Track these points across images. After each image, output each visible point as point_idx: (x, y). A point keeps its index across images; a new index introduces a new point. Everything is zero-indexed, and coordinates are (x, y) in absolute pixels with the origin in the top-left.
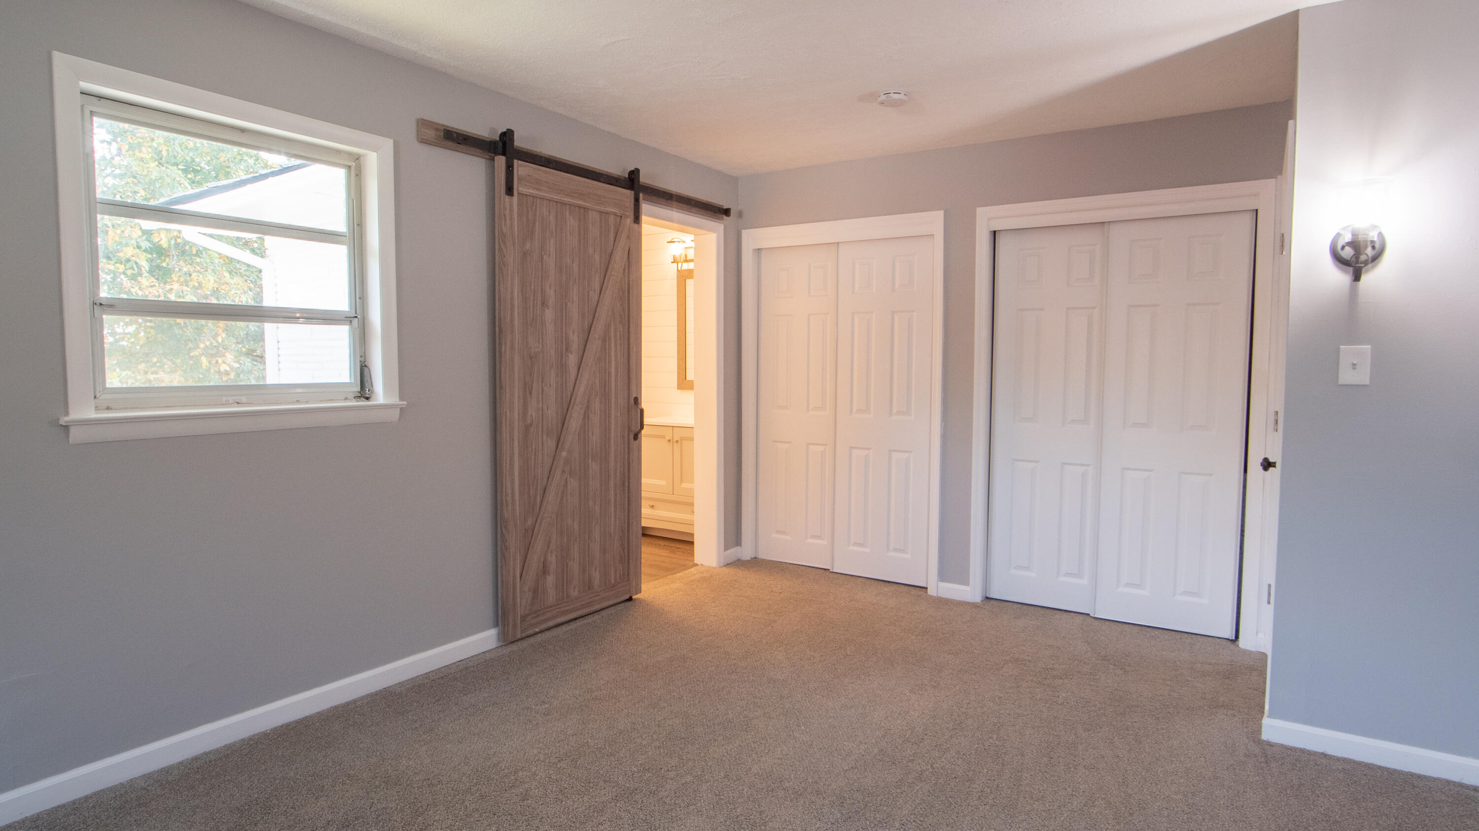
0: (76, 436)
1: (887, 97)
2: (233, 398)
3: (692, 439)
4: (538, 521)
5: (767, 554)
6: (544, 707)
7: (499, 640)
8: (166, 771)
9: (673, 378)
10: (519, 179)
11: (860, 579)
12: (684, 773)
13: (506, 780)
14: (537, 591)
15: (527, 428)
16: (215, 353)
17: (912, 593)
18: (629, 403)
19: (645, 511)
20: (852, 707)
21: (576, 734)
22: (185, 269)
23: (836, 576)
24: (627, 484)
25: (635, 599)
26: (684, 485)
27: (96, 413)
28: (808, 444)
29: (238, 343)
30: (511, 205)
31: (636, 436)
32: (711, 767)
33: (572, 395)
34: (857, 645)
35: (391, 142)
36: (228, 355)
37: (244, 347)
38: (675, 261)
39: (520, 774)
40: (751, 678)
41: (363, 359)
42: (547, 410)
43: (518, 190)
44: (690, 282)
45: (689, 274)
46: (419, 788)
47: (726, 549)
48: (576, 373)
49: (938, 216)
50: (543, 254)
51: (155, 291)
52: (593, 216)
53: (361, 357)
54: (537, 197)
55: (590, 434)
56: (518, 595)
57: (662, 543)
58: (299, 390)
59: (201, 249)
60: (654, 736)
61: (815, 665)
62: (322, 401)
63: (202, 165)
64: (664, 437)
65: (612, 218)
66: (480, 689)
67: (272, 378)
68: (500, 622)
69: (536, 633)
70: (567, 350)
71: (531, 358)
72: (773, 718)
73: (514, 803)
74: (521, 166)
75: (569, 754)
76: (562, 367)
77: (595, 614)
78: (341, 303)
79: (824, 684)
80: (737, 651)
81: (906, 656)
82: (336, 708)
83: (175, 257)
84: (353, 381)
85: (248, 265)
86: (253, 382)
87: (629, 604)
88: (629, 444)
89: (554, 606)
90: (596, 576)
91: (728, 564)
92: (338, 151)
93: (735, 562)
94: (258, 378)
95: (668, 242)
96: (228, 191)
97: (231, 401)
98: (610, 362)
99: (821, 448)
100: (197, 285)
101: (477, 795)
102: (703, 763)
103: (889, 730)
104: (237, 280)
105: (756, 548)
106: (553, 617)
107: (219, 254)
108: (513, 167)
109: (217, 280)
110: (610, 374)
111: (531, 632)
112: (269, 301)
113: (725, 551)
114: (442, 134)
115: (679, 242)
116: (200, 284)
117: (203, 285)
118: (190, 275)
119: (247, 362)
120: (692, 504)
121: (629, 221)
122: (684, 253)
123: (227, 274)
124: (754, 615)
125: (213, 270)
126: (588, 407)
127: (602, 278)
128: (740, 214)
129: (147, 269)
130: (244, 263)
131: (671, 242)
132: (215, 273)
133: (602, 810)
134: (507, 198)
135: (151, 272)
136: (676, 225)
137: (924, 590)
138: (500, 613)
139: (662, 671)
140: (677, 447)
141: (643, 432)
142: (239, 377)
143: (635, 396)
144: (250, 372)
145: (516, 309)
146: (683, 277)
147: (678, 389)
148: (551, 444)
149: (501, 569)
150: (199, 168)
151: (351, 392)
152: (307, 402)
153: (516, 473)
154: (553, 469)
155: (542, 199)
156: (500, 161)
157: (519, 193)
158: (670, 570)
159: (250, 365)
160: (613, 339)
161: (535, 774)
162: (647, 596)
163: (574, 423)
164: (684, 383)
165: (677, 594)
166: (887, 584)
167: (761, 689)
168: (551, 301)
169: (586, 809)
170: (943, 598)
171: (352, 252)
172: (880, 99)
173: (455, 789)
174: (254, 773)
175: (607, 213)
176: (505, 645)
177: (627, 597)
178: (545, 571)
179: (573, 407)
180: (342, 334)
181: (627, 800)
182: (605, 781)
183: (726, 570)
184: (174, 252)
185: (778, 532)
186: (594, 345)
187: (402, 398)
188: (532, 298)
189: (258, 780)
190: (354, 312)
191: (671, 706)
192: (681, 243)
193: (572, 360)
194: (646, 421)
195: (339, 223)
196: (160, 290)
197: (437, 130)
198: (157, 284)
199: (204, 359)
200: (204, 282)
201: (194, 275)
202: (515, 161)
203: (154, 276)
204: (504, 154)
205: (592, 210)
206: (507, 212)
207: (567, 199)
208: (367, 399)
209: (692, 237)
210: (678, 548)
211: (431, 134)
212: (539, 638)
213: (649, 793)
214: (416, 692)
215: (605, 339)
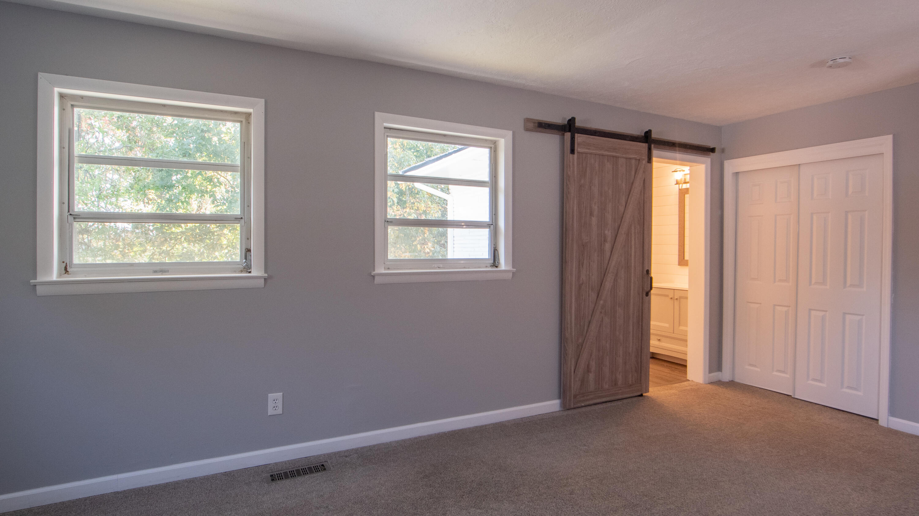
0: (377, 280)
1: (834, 62)
2: (437, 265)
3: (687, 298)
4: (585, 341)
5: (739, 379)
6: (585, 448)
7: (561, 406)
8: (404, 441)
9: (675, 258)
10: (578, 144)
11: (817, 406)
12: (669, 502)
13: (562, 482)
14: (583, 382)
15: (580, 287)
16: (424, 242)
17: (864, 422)
18: (643, 272)
19: (653, 342)
20: (799, 490)
21: (602, 466)
22: (412, 201)
23: (796, 401)
24: (640, 323)
25: (645, 396)
26: (682, 328)
27: (384, 271)
28: (775, 305)
29: (434, 237)
30: (573, 159)
31: (648, 294)
32: (688, 503)
33: (607, 267)
34: (809, 450)
35: (511, 132)
36: (429, 243)
37: (436, 239)
38: (677, 183)
39: (570, 480)
40: (722, 456)
41: (495, 246)
42: (592, 275)
43: (577, 150)
44: (687, 196)
45: (686, 191)
46: (516, 475)
47: (711, 371)
48: (610, 254)
49: (888, 140)
50: (591, 185)
51: (399, 213)
52: (622, 161)
53: (494, 245)
54: (588, 153)
55: (618, 291)
56: (573, 383)
57: (666, 364)
58: (462, 262)
59: (419, 190)
60: (651, 477)
61: (772, 457)
62: (475, 268)
63: (420, 148)
64: (667, 296)
65: (633, 161)
66: (550, 431)
67: (450, 256)
68: (562, 397)
69: (582, 407)
70: (604, 241)
71: (583, 246)
72: (736, 484)
73: (565, 494)
74: (580, 137)
75: (598, 476)
76: (601, 251)
77: (619, 401)
78: (485, 217)
79: (778, 470)
80: (713, 438)
81: (852, 465)
82: (477, 427)
83: (408, 195)
84: (490, 258)
85: (439, 197)
86: (440, 258)
87: (641, 398)
88: (642, 298)
89: (592, 392)
90: (620, 377)
91: (712, 383)
92: (486, 140)
93: (716, 382)
94: (442, 256)
95: (673, 172)
96: (435, 162)
97: (436, 267)
98: (631, 248)
99: (785, 309)
100: (417, 208)
101: (546, 485)
102: (683, 500)
103: (830, 511)
104: (435, 205)
105: (733, 374)
106: (592, 399)
107: (427, 192)
108: (574, 138)
109: (426, 206)
110: (631, 256)
111: (579, 405)
112: (450, 217)
113: (709, 373)
114: (537, 125)
115: (680, 171)
116: (418, 207)
117: (419, 208)
118: (414, 204)
119: (438, 248)
120: (686, 341)
121: (645, 162)
122: (683, 178)
123: (430, 203)
124: (728, 418)
125: (424, 201)
126: (617, 275)
127: (627, 197)
128: (723, 150)
129: (396, 202)
130: (438, 197)
131: (674, 171)
132: (425, 202)
133: (616, 511)
134: (571, 155)
135: (398, 203)
136: (678, 162)
137: (875, 421)
138: (562, 392)
139: (659, 441)
140: (676, 303)
141: (652, 291)
142: (434, 254)
143: (647, 269)
144: (439, 252)
145: (575, 217)
146: (683, 193)
147: (679, 265)
148: (593, 295)
149: (563, 366)
150: (419, 149)
151: (488, 263)
152: (469, 268)
153: (573, 312)
154: (595, 310)
155: (591, 154)
156: (568, 135)
157: (578, 152)
158: (670, 381)
159: (439, 248)
160: (633, 235)
161: (577, 482)
162: (653, 395)
163: (608, 284)
164: (682, 262)
165: (673, 397)
166: (841, 412)
167: (729, 464)
168: (596, 213)
169: (606, 508)
170: (893, 429)
171: (491, 190)
172: (828, 64)
173: (534, 480)
174: (440, 450)
175: (630, 159)
176: (564, 410)
177: (639, 394)
178: (588, 370)
179: (607, 275)
180: (485, 233)
181: (631, 509)
182: (619, 496)
183: (710, 386)
184: (408, 193)
185: (751, 365)
186: (621, 238)
187: (513, 267)
188: (584, 212)
189: (442, 454)
190: (491, 222)
191: (664, 463)
192: (681, 172)
193: (608, 246)
194: (654, 285)
195: (485, 176)
196: (402, 212)
197: (534, 123)
198: (400, 209)
199: (419, 246)
200: (420, 207)
201: (416, 203)
202: (576, 134)
203: (399, 205)
204: (570, 131)
205: (621, 157)
206: (571, 164)
207: (606, 153)
208: (497, 267)
209: (688, 168)
210: (676, 368)
211: (531, 125)
212: (584, 409)
213: (645, 508)
214: (515, 427)
215: (628, 234)
